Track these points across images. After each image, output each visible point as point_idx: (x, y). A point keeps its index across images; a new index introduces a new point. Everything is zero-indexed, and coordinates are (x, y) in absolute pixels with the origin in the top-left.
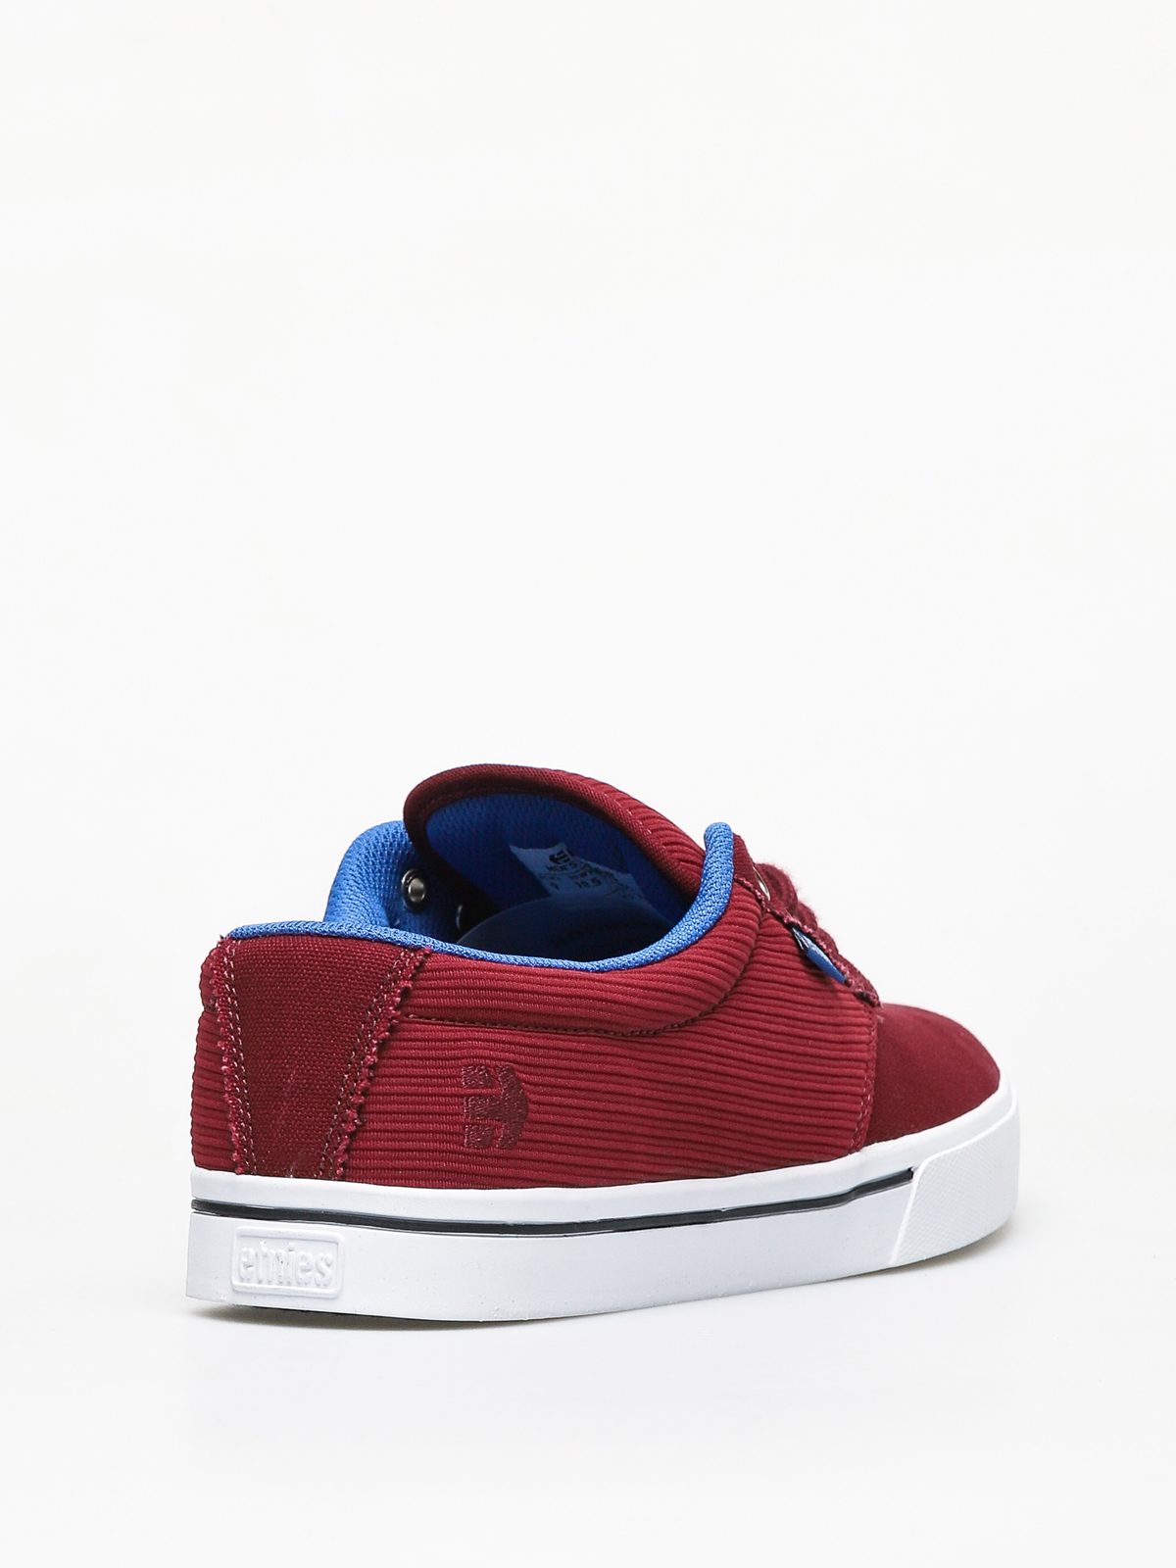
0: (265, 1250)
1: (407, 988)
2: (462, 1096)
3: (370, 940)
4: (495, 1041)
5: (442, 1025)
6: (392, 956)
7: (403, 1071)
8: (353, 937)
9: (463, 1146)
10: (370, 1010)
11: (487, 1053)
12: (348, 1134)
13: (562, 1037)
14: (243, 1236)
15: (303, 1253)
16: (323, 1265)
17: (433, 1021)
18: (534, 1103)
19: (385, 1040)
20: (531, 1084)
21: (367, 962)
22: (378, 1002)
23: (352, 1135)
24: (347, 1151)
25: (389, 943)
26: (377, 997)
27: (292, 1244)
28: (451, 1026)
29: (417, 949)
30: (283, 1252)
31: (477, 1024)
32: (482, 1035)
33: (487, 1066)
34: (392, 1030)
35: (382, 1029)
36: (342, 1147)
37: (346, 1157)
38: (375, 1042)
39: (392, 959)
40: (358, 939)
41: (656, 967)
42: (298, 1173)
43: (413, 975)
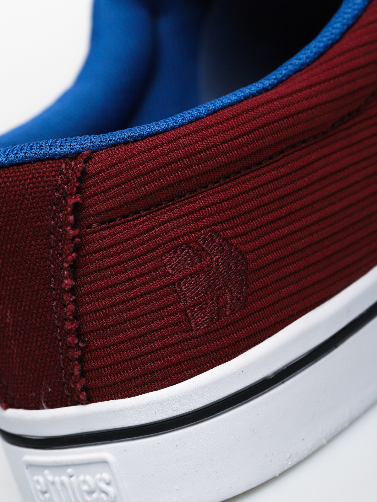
0: (50, 478)
1: (76, 205)
2: (173, 284)
3: (29, 162)
4: (187, 214)
5: (128, 221)
6: (54, 173)
7: (104, 283)
8: (12, 165)
9: (192, 330)
10: (52, 234)
11: (183, 230)
12: (77, 360)
13: (259, 172)
14: (30, 466)
15: (82, 478)
16: (103, 485)
17: (118, 221)
18: (252, 251)
19: (74, 261)
20: (241, 235)
21: (32, 189)
22: (56, 224)
23: (81, 360)
24: (83, 374)
25: (48, 159)
26: (53, 219)
27: (70, 471)
28: (137, 218)
29: (76, 155)
30: (65, 478)
31: (164, 204)
32: (172, 214)
33: (187, 244)
34: (77, 249)
35: (68, 252)
36: (77, 372)
37: (83, 381)
38: (66, 265)
39: (54, 176)
40: (17, 165)
41: (337, 49)
42: (50, 404)
43: (78, 188)
